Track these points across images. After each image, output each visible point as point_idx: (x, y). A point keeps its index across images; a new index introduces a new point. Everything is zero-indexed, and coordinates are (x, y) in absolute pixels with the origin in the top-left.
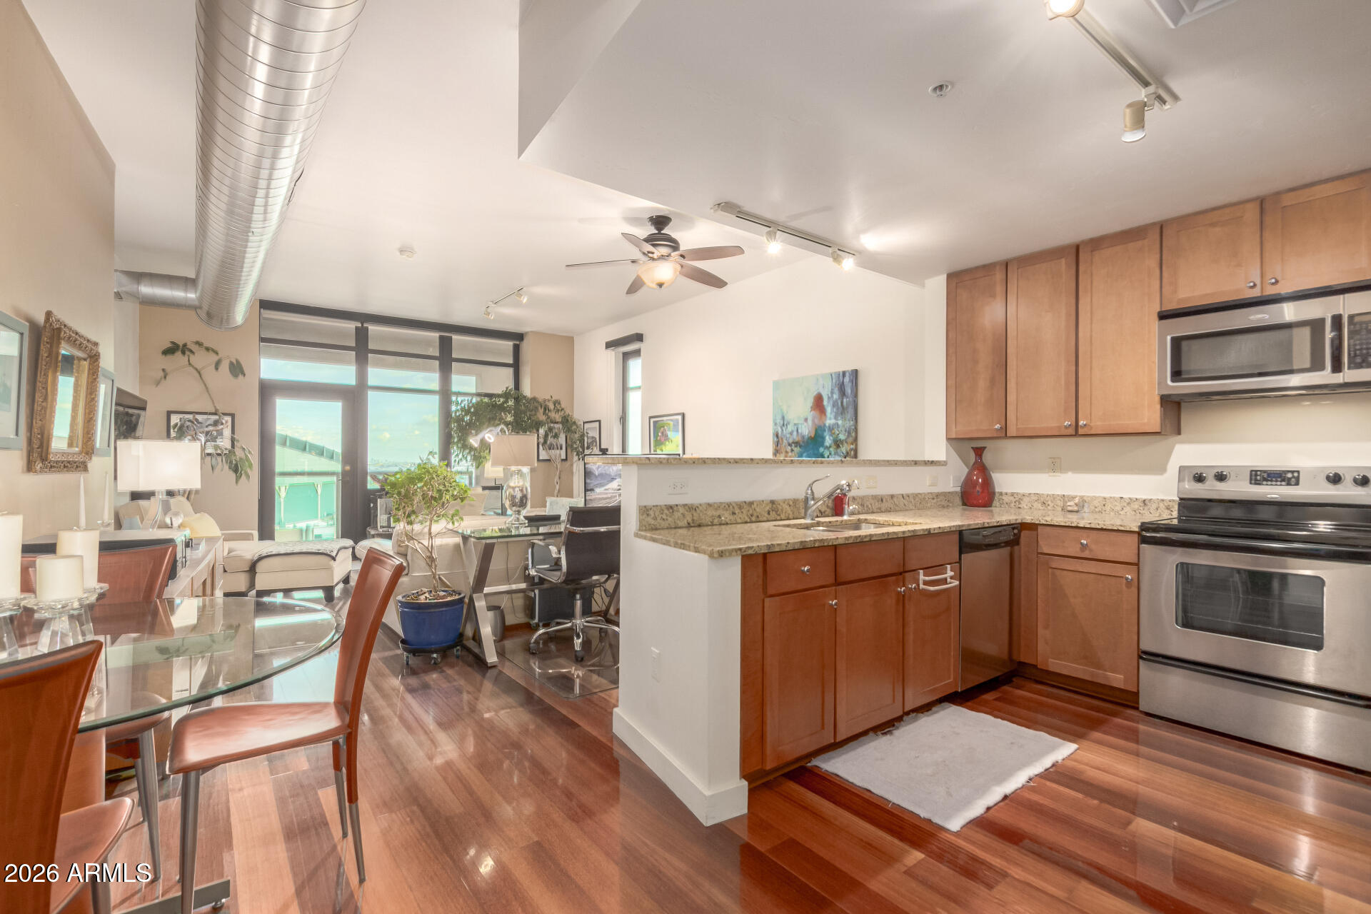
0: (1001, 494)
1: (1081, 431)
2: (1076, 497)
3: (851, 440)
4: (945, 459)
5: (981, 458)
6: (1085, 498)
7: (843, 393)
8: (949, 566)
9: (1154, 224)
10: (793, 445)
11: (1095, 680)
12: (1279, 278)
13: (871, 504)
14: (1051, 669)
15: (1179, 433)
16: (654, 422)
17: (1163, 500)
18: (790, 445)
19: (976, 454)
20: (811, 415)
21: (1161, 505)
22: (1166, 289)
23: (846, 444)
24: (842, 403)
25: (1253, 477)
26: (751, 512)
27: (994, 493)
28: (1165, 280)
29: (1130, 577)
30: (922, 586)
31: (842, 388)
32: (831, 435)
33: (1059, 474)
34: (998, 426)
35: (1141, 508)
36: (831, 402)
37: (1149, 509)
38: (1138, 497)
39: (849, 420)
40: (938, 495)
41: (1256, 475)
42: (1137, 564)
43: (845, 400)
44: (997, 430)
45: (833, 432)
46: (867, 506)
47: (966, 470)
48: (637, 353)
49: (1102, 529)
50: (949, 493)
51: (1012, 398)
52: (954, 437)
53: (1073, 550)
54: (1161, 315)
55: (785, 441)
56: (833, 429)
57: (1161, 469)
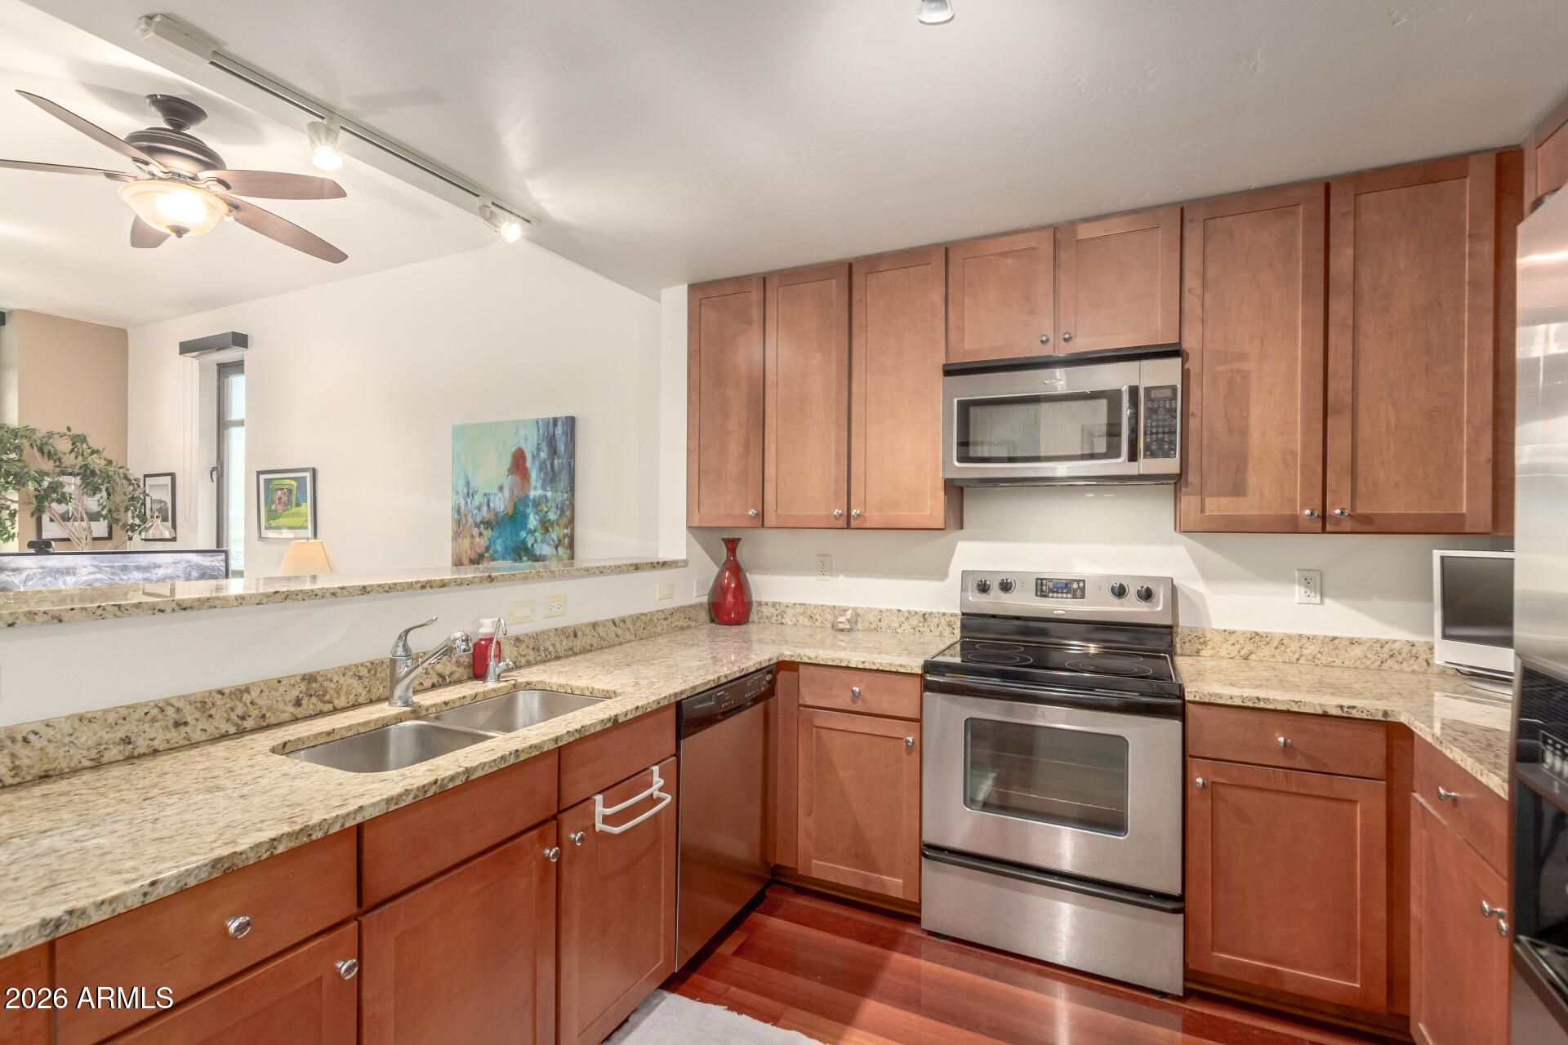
0: (760, 604)
1: (853, 524)
2: (845, 610)
3: (565, 520)
4: (684, 557)
5: (734, 557)
6: (858, 611)
7: (553, 452)
8: (656, 769)
9: (937, 245)
10: (482, 526)
11: (871, 888)
12: (1073, 334)
13: (554, 645)
14: (815, 875)
15: (962, 528)
16: (266, 480)
17: (944, 614)
18: (477, 526)
19: (728, 550)
20: (507, 482)
21: (943, 620)
22: (953, 334)
23: (557, 528)
24: (552, 465)
25: (1039, 587)
26: (240, 710)
27: (750, 604)
28: (951, 324)
29: (911, 739)
30: (599, 826)
31: (551, 442)
32: (537, 513)
33: (829, 578)
34: (752, 512)
35: (921, 625)
36: (537, 463)
37: (929, 626)
38: (917, 610)
39: (562, 492)
40: (673, 612)
41: (1042, 585)
42: (919, 721)
43: (556, 461)
44: (752, 517)
45: (539, 508)
46: (546, 649)
47: (716, 570)
48: (238, 366)
49: (878, 671)
50: (691, 606)
51: (770, 471)
52: (697, 525)
53: (843, 701)
54: (947, 368)
55: (470, 520)
56: (539, 504)
57: (941, 574)
